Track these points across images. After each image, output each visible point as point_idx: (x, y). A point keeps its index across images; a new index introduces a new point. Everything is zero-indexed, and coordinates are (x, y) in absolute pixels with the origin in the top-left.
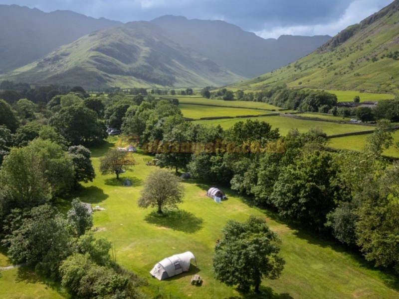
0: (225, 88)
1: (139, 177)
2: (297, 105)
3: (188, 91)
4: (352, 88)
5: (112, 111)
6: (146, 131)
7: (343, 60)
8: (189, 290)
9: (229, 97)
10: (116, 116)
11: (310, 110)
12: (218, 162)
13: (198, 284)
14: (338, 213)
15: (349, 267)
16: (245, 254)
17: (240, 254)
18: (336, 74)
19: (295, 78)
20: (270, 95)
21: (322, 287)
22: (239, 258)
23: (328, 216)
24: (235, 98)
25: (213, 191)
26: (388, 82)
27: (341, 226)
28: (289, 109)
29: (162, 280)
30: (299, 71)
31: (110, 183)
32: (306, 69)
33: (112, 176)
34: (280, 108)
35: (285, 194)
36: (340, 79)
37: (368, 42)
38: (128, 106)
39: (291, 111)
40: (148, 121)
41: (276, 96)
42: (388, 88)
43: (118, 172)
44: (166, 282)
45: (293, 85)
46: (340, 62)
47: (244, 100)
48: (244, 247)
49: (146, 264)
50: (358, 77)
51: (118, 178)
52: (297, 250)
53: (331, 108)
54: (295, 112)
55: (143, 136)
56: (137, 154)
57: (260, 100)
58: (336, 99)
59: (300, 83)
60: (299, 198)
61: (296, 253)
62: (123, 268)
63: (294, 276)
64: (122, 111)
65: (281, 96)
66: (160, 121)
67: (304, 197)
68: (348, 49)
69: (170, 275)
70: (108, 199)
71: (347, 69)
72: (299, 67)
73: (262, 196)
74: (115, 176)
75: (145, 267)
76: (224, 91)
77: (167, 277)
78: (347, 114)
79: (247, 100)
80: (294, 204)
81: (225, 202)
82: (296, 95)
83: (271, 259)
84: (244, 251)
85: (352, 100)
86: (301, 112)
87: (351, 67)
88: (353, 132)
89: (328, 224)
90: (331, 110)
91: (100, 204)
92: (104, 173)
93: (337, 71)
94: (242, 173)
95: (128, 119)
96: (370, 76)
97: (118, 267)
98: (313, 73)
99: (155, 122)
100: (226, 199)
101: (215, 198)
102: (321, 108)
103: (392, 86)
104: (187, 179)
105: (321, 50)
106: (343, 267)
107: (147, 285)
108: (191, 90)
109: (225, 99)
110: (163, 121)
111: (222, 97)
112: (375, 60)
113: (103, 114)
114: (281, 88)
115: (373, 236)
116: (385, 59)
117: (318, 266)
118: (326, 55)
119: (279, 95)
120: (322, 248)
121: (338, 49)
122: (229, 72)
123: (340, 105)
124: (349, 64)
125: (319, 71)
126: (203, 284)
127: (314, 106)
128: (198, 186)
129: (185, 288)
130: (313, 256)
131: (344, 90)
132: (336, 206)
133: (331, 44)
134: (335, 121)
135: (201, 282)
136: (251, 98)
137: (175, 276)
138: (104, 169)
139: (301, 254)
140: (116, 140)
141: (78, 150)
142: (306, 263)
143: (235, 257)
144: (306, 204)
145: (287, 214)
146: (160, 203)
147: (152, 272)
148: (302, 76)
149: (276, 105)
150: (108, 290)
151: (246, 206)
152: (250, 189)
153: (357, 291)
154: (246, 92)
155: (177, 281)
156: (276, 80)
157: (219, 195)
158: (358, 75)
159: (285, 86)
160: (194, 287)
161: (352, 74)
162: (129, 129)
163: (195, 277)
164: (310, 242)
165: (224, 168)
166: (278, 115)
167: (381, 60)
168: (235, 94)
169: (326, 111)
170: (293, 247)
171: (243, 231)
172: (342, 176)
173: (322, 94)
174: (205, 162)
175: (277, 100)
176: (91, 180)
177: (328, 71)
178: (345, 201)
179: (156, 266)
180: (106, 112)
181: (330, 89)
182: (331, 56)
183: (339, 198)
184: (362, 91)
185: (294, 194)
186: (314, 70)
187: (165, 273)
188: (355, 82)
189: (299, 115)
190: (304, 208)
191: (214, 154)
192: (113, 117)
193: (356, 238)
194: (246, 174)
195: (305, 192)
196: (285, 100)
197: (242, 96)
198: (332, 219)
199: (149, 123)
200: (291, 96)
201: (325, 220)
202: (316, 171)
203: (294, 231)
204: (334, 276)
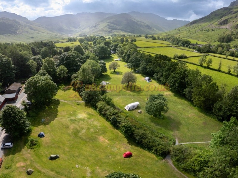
0: (153, 35)
1: (122, 71)
2: (178, 43)
3: (140, 35)
4: (196, 39)
5: (113, 46)
6: (124, 54)
7: (193, 30)
8: (137, 115)
9: (154, 39)
10: (114, 47)
11: (182, 46)
12: (149, 68)
13: (140, 113)
14: (187, 90)
15: (189, 106)
16: (156, 107)
17: (155, 106)
18: (191, 34)
19: (178, 34)
20: (169, 39)
21: (180, 114)
22: (154, 108)
23: (184, 90)
24: (157, 39)
25: (147, 78)
26: (206, 38)
27: (188, 94)
28: (175, 45)
29: (129, 110)
30: (179, 32)
31: (112, 73)
32: (181, 31)
33: (112, 70)
34: (172, 44)
35: (171, 82)
36: (192, 35)
37: (201, 25)
38: (118, 44)
39: (176, 45)
40: (125, 50)
41: (171, 39)
42: (206, 40)
43: (115, 69)
44: (130, 112)
45: (177, 36)
46: (192, 30)
47: (160, 40)
48: (156, 104)
49: (123, 105)
50: (197, 36)
51: (115, 71)
52: (174, 101)
53: (188, 46)
54: (177, 46)
55: (123, 55)
56: (121, 62)
57: (165, 40)
58: (190, 42)
59: (179, 36)
60: (176, 84)
61: (173, 102)
62: (116, 106)
63: (172, 110)
64: (116, 46)
65: (172, 40)
66: (129, 51)
67: (177, 84)
68: (194, 27)
69: (131, 109)
70: (111, 79)
71: (194, 33)
72: (179, 30)
73: (164, 82)
74: (114, 70)
75: (123, 106)
76: (153, 36)
77: (130, 110)
78: (194, 48)
79: (161, 40)
80: (174, 86)
81: (151, 82)
82: (177, 40)
83: (165, 108)
84: (156, 106)
85: (195, 43)
86: (179, 46)
87: (195, 32)
88: (195, 56)
89: (184, 93)
90: (189, 46)
91: (109, 81)
92: (110, 70)
93: (191, 33)
94: (157, 73)
95: (118, 49)
96: (201, 36)
97: (114, 106)
98: (184, 32)
99: (128, 51)
100: (151, 81)
101: (148, 81)
102: (185, 45)
103: (207, 40)
104: (138, 73)
105: (186, 25)
106: (187, 107)
107: (123, 112)
108: (141, 35)
109: (153, 39)
110: (130, 51)
111: (152, 38)
112: (202, 31)
113: (110, 46)
114: (173, 37)
115: (197, 98)
116: (205, 31)
117: (180, 107)
118: (188, 27)
119: (172, 39)
120: (182, 100)
121: (192, 26)
122: (155, 29)
123: (192, 44)
124: (195, 31)
125: (186, 32)
126: (142, 113)
127: (183, 45)
128: (142, 75)
129: (136, 114)
130: (179, 103)
131: (193, 39)
132: (187, 87)
133: (189, 24)
134: (189, 51)
135: (141, 112)
136: (162, 39)
137: (133, 109)
138: (110, 68)
139: (175, 102)
140: (114, 56)
141: (102, 63)
142: (176, 106)
143: (153, 108)
144: (178, 86)
145: (171, 89)
146: (128, 83)
147: (125, 108)
148: (180, 33)
149: (171, 43)
150: (111, 114)
151: (158, 84)
152: (160, 79)
153: (190, 114)
154: (160, 37)
155: (133, 111)
156: (171, 34)
157: (149, 80)
158: (197, 35)
159: (174, 36)
160: (139, 114)
161: (196, 34)
162: (119, 53)
163: (139, 111)
164: (178, 98)
165: (151, 70)
166: (171, 47)
167: (204, 31)
168: (156, 38)
169: (187, 46)
170: (173, 100)
171: (156, 98)
172: (189, 78)
173: (186, 41)
174: (145, 68)
175: (171, 41)
176: (106, 72)
177: (188, 33)
178: (189, 86)
179: (127, 106)
180: (111, 46)
181: (188, 38)
182: (189, 28)
183: (188, 85)
184: (198, 40)
185: (174, 82)
186: (184, 31)
187: (129, 109)
188: (196, 37)
189: (178, 47)
190: (177, 87)
191: (148, 65)
192: (113, 47)
193: (192, 98)
194: (159, 73)
195: (178, 82)
196: (174, 41)
197: (159, 39)
198: (185, 91)
199: (125, 51)
200: (176, 40)
201: (183, 91)
202: (181, 75)
203: (173, 94)
204: (184, 110)
